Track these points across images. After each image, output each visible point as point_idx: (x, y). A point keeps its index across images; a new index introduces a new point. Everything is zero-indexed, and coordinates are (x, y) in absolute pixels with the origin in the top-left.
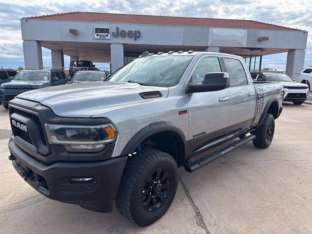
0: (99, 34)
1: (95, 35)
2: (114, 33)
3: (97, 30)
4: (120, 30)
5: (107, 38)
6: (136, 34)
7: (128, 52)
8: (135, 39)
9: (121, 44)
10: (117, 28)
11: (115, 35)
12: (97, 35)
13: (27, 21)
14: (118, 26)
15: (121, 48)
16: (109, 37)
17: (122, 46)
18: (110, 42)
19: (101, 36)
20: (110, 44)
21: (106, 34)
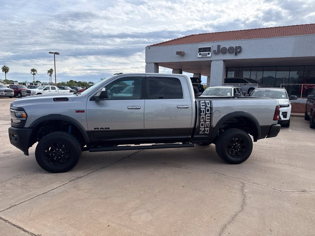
0: (201, 53)
1: (198, 54)
2: (215, 50)
3: (201, 50)
4: (221, 48)
5: (208, 56)
6: (236, 50)
7: (240, 67)
8: (236, 54)
9: (221, 61)
10: (219, 46)
11: (216, 53)
12: (200, 54)
13: (149, 48)
14: (219, 43)
15: (221, 64)
16: (210, 55)
17: (222, 62)
18: (211, 60)
19: (203, 55)
20: (211, 61)
21: (208, 52)
